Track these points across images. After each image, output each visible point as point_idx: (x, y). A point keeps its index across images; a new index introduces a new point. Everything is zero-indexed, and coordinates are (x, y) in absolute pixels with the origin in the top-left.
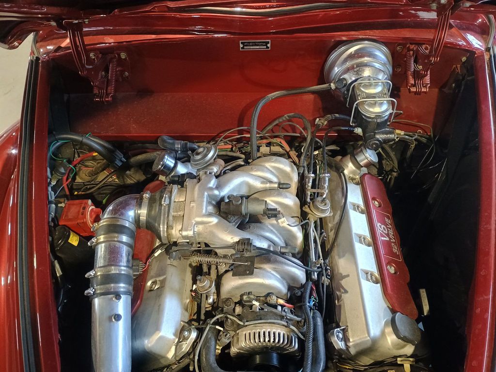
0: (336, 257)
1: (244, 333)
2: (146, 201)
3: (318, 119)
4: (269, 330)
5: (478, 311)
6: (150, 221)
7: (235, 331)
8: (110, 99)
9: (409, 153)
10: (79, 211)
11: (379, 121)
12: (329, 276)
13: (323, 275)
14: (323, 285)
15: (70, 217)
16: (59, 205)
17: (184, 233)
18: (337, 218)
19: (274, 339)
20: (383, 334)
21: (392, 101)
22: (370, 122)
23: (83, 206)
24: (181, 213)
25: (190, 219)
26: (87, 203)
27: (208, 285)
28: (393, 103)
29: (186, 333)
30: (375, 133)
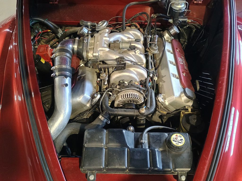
0: (160, 70)
1: (121, 95)
2: (77, 41)
3: (152, 15)
4: (132, 93)
5: (220, 82)
6: (79, 50)
7: (117, 94)
8: (57, 3)
9: (192, 34)
10: (44, 49)
11: (180, 12)
12: (157, 76)
13: (154, 76)
14: (154, 80)
15: (41, 51)
16: (35, 47)
17: (94, 54)
18: (161, 55)
19: (134, 97)
20: (180, 96)
22: (176, 12)
23: (46, 47)
24: (92, 47)
25: (97, 49)
26: (48, 46)
27: (105, 76)
28: (186, 4)
29: (96, 95)
30: (178, 18)
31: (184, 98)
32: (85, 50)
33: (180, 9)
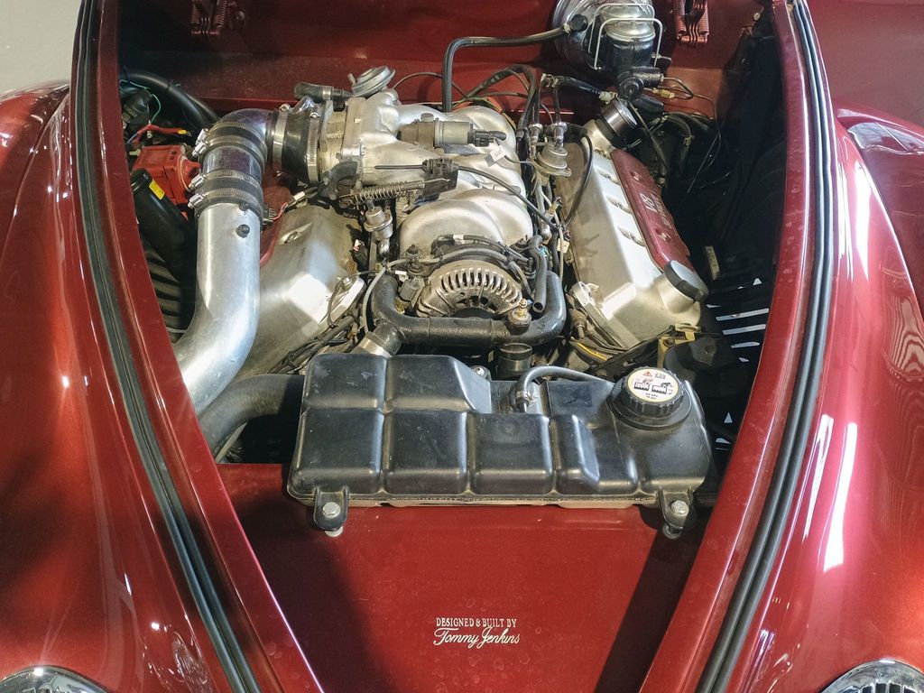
0: (579, 225)
1: (441, 277)
2: (283, 115)
3: (544, 75)
5: (789, 225)
6: (289, 144)
7: (425, 278)
8: (217, 33)
9: (683, 155)
10: (165, 158)
11: (637, 48)
12: (568, 237)
13: (559, 237)
14: (559, 253)
15: (151, 163)
16: (132, 153)
17: (346, 152)
18: (578, 185)
19: (488, 282)
20: (653, 289)
21: (655, 22)
23: (173, 150)
24: (338, 134)
25: (354, 134)
26: (179, 149)
27: (383, 220)
28: (656, 25)
29: (348, 279)
30: (632, 71)
31: (671, 294)
32: (313, 139)
33: (637, 41)
